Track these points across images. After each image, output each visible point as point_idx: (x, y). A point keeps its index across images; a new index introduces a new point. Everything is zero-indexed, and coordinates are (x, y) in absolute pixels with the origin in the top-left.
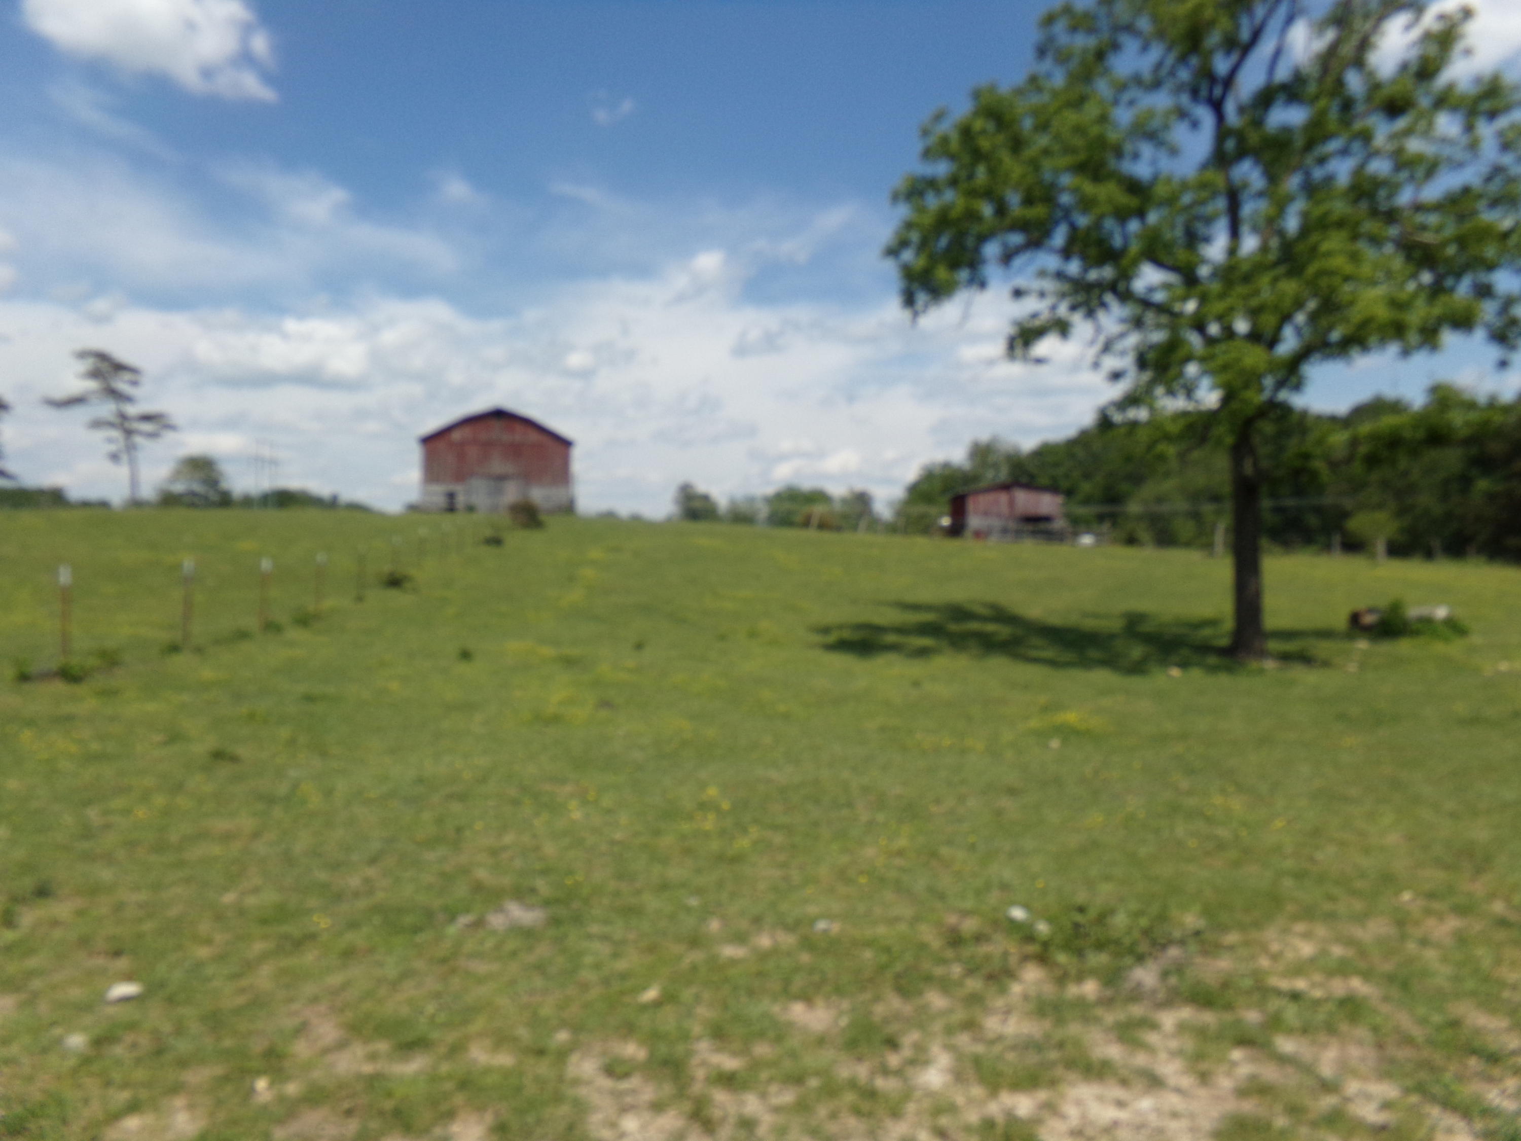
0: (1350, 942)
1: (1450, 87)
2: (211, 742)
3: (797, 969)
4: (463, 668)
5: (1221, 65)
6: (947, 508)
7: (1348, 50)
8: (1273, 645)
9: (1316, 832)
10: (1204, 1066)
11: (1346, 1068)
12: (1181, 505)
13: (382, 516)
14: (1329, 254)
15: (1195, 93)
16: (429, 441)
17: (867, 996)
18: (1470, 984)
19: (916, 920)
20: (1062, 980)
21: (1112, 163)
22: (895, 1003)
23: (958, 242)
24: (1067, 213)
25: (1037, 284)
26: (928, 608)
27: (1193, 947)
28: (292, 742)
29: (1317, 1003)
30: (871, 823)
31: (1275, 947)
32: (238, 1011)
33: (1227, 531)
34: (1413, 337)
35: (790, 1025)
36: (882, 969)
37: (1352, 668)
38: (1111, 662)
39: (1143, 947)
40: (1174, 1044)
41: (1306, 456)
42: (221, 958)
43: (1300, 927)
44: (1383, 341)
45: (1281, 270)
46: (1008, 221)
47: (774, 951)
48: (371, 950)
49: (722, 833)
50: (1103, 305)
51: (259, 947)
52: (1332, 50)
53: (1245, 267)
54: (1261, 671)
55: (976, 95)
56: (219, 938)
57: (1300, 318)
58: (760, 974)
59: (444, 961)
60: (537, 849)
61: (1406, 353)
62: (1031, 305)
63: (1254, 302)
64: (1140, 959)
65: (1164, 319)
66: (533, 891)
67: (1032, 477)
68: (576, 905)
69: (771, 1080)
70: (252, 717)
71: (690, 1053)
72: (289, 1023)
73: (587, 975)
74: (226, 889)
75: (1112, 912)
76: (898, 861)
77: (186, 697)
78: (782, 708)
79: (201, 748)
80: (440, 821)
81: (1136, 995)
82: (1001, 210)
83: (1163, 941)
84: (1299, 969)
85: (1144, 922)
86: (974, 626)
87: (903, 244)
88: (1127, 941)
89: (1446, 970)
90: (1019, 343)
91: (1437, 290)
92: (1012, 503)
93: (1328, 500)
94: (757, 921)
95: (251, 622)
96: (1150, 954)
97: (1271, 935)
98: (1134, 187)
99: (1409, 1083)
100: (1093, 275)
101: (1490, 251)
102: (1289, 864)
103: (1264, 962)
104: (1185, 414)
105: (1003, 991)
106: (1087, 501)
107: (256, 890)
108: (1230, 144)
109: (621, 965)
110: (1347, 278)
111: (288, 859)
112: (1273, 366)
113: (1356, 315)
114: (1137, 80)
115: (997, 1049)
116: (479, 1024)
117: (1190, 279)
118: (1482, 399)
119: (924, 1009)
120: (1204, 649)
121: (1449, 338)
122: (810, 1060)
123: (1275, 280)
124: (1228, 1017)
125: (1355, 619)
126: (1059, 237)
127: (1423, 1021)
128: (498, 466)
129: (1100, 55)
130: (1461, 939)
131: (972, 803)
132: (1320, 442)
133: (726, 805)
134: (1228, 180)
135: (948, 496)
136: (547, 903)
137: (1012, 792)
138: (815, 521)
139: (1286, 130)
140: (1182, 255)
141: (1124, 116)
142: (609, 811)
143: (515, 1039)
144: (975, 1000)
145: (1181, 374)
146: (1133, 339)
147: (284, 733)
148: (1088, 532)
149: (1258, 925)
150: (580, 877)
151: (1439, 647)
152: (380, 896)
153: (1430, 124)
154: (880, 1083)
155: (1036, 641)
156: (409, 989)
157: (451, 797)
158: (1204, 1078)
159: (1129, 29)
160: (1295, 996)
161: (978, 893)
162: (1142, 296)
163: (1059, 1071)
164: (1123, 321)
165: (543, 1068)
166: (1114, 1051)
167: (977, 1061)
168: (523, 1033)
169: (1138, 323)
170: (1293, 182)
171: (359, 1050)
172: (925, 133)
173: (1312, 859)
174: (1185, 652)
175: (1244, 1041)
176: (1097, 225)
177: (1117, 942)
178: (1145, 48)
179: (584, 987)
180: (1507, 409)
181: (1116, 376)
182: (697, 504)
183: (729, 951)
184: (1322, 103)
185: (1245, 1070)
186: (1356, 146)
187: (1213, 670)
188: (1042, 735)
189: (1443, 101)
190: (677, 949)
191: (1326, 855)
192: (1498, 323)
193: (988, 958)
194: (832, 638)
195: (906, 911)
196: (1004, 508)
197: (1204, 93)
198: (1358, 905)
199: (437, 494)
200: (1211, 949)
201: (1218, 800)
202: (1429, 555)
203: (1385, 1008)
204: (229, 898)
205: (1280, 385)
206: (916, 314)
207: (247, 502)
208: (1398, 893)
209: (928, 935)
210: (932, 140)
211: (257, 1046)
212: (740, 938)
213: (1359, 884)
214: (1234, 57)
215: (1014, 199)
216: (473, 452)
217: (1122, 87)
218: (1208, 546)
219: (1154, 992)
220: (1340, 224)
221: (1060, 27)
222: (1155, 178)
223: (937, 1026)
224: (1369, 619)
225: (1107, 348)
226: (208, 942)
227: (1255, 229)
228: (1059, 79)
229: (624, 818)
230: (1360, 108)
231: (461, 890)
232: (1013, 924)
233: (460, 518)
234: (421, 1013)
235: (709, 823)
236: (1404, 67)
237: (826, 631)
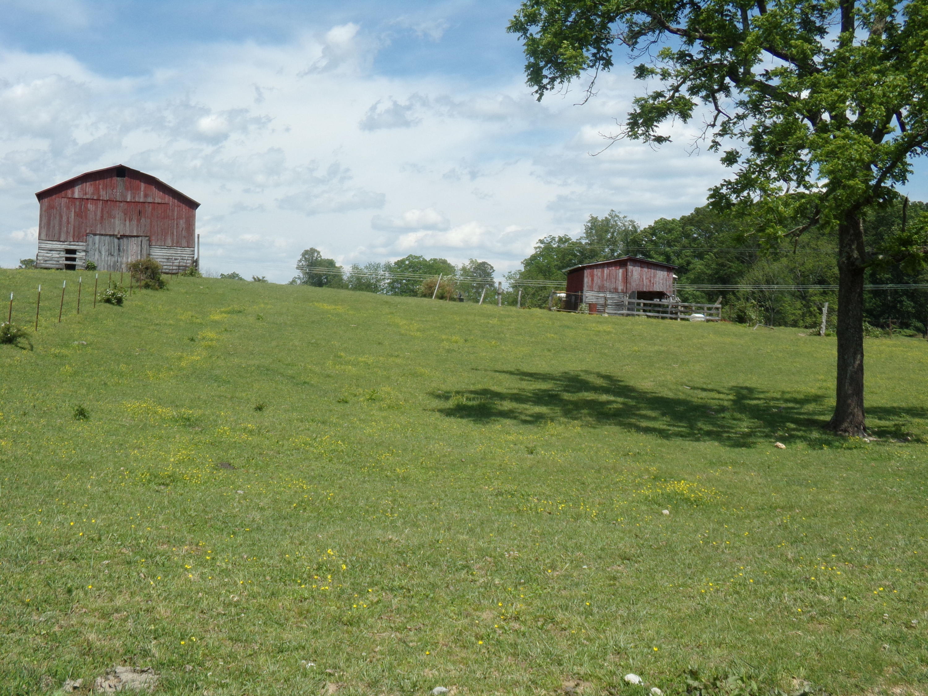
4: (80, 427)
6: (564, 282)
8: (870, 422)
9: (911, 599)
12: (789, 286)
16: (47, 196)
25: (660, 65)
26: (544, 377)
33: (831, 311)
41: (907, 242)
45: (889, 63)
50: (725, 89)
53: (855, 58)
65: (780, 104)
66: (146, 653)
67: (646, 254)
68: (190, 667)
86: (589, 396)
87: (531, 18)
90: (641, 121)
92: (627, 278)
100: (714, 58)
102: (887, 628)
104: (797, 198)
106: (697, 280)
117: (805, 68)
120: (810, 423)
123: (882, 73)
126: (683, 20)
128: (120, 224)
135: (565, 271)
136: (161, 666)
137: (625, 558)
138: (436, 291)
140: (800, 46)
142: (226, 572)
145: (794, 159)
146: (751, 122)
148: (699, 310)
150: (195, 639)
155: (649, 412)
161: (594, 656)
162: (761, 81)
164: (742, 104)
169: (755, 106)
174: (790, 427)
181: (731, 158)
182: (319, 270)
187: (814, 444)
188: (655, 503)
194: (450, 404)
196: (620, 285)
199: (58, 251)
205: (886, 173)
206: (542, 88)
216: (94, 210)
225: (725, 131)
227: (866, 23)
231: (72, 652)
232: (629, 688)
233: (79, 276)
235: (328, 583)
237: (446, 397)
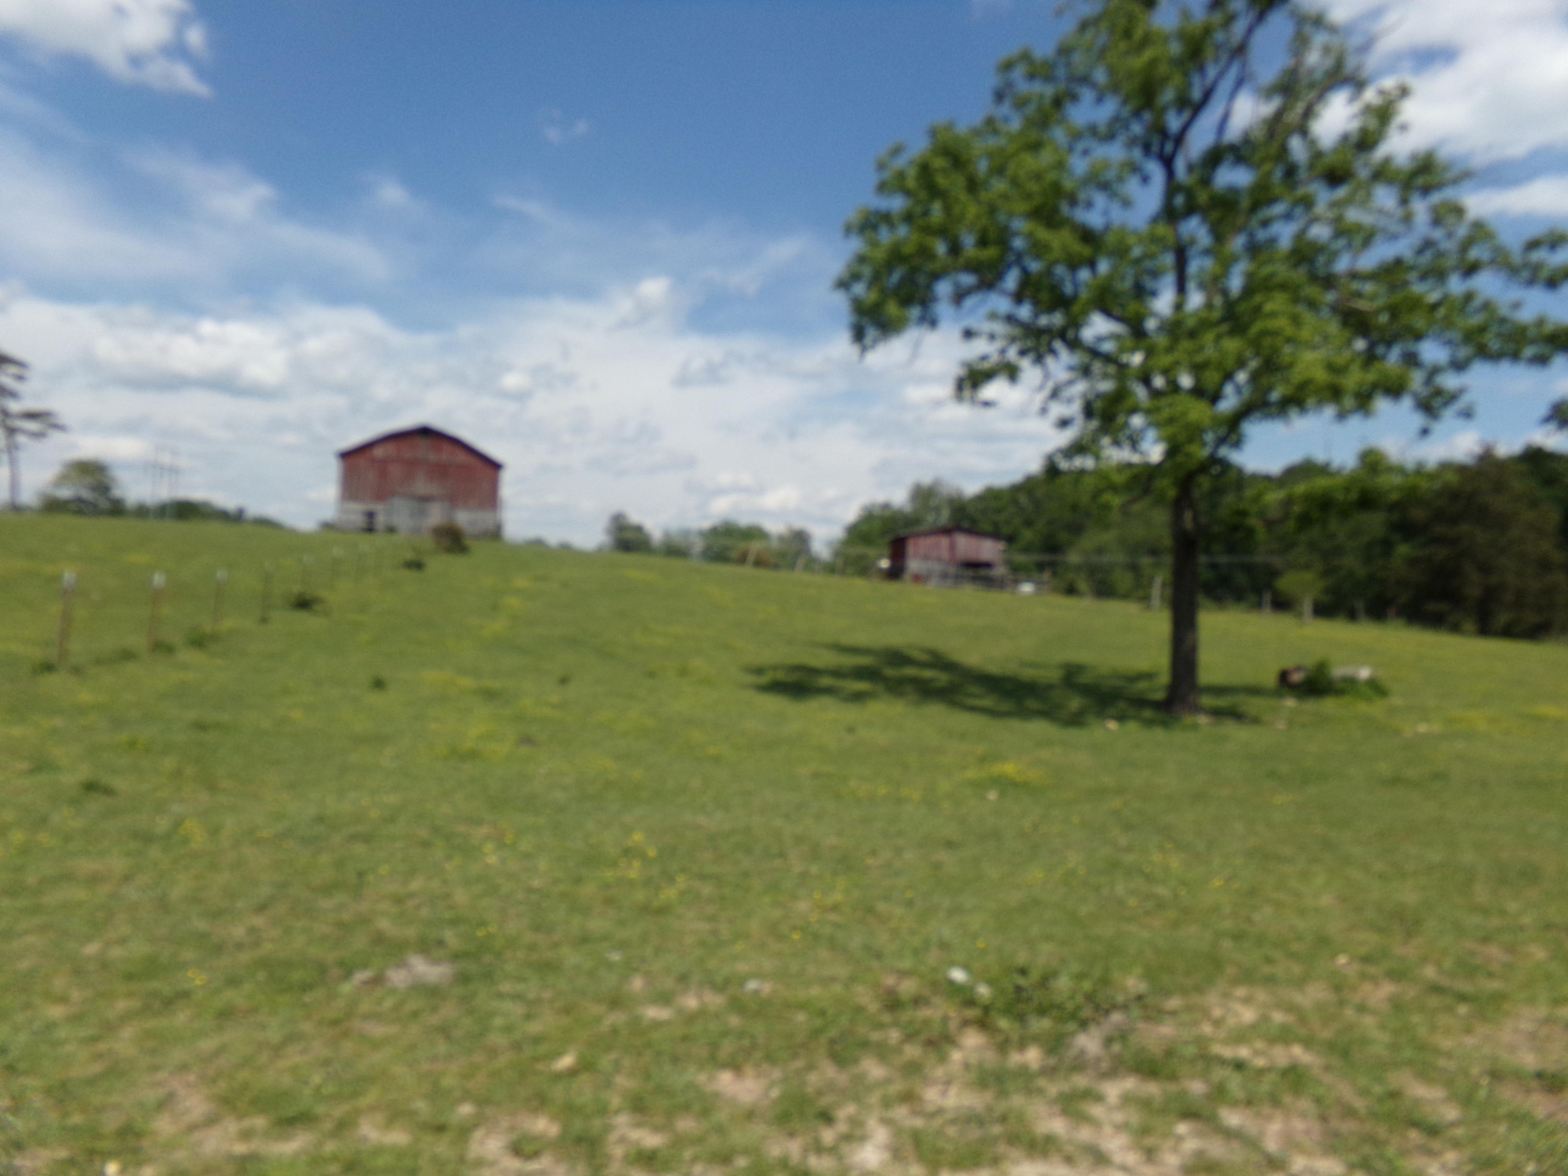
0: (1290, 1008)
1: (1387, 161)
2: (84, 772)
3: (725, 1033)
4: (376, 699)
5: (1174, 123)
6: (886, 551)
7: (1293, 117)
8: (1207, 701)
9: (1252, 892)
10: (1149, 1141)
11: (1290, 1142)
12: (1119, 557)
13: (293, 533)
14: (1273, 315)
15: (1147, 149)
16: (349, 456)
17: (799, 1064)
18: (1408, 1053)
19: (852, 980)
20: (1003, 1047)
21: (1065, 209)
22: (829, 1071)
23: (909, 279)
24: (1019, 257)
25: (988, 326)
26: (863, 652)
27: (1136, 1012)
28: (177, 774)
29: (1261, 1072)
30: (804, 875)
31: (1217, 1012)
32: (91, 1082)
33: (1164, 585)
34: (1349, 402)
35: (717, 1095)
36: (816, 1033)
37: (1281, 725)
38: (1049, 713)
39: (1087, 1012)
40: (1119, 1117)
41: (1243, 514)
42: (75, 1019)
43: (1241, 992)
44: (1320, 403)
45: (1225, 327)
46: (961, 261)
47: (702, 1013)
48: (254, 1010)
49: (648, 882)
50: (1053, 352)
51: (122, 1005)
52: (1278, 116)
53: (1190, 323)
54: (1195, 727)
55: (933, 133)
56: (76, 994)
57: (1242, 377)
58: (685, 1038)
59: (335, 1023)
60: (447, 896)
61: (1342, 416)
62: (980, 347)
63: (1199, 358)
64: (1084, 1024)
65: (1112, 369)
66: (441, 943)
67: (974, 521)
68: (487, 958)
69: (695, 1160)
70: (132, 744)
71: (608, 1129)
72: (151, 1095)
73: (497, 1039)
74: (89, 939)
75: (1055, 974)
76: (833, 917)
77: (58, 722)
78: (712, 750)
79: (71, 779)
80: (339, 864)
81: (1080, 1064)
82: (955, 249)
83: (1106, 1006)
84: (1240, 1036)
85: (1087, 985)
86: (910, 671)
87: (855, 277)
88: (1070, 1006)
89: (1384, 1037)
90: (967, 384)
91: (1370, 358)
92: (952, 547)
93: (1259, 558)
94: (683, 979)
95: (137, 641)
96: (1094, 1019)
97: (1212, 1000)
98: (1088, 236)
99: (1354, 1158)
100: (1043, 321)
101: (1419, 321)
102: (1227, 924)
103: (1207, 1029)
104: (1129, 465)
105: (943, 1059)
106: (1026, 550)
107: (122, 941)
108: (1179, 200)
109: (534, 1028)
110: (1289, 340)
111: (163, 906)
112: (1218, 421)
113: (1297, 375)
114: (1093, 130)
115: (937, 1122)
116: (372, 1096)
117: (1138, 332)
118: (1410, 465)
119: (859, 1080)
120: (1140, 702)
121: (1382, 404)
122: (738, 1137)
123: (1219, 338)
124: (1172, 1088)
125: (1284, 676)
126: (1011, 280)
127: (1364, 1092)
128: (422, 486)
129: (1058, 102)
130: (1397, 1005)
131: (908, 855)
132: (1257, 498)
133: (652, 852)
134: (1178, 237)
135: (888, 538)
136: (456, 957)
137: (950, 845)
138: (751, 558)
139: (1233, 191)
140: (1132, 307)
141: (1079, 165)
142: (527, 856)
143: (412, 1114)
144: (913, 1069)
145: (1126, 425)
146: (1080, 387)
147: (169, 763)
148: (1028, 580)
149: (1199, 989)
150: (492, 929)
151: (1362, 707)
152: (267, 947)
153: (1369, 195)
154: (814, 1162)
155: (974, 689)
156: (294, 1057)
157: (354, 838)
158: (1150, 1154)
159: (1085, 80)
160: (1239, 1065)
161: (916, 952)
162: (1091, 345)
163: (1002, 1148)
164: (1071, 368)
165: (443, 1147)
166: (1057, 1126)
167: (917, 1138)
168: (421, 1106)
169: (1085, 371)
170: (1238, 243)
171: (232, 1126)
172: (881, 166)
173: (1249, 921)
174: (1122, 705)
175: (1189, 1114)
176: (1048, 272)
177: (1060, 1007)
178: (1100, 99)
179: (493, 1052)
180: (1431, 476)
181: (1064, 423)
182: (629, 535)
183: (653, 1013)
184: (1267, 167)
185: (1191, 1145)
186: (1299, 211)
187: (1149, 723)
188: (980, 786)
189: (1382, 174)
190: (596, 1009)
191: (1264, 916)
192: (1424, 392)
193: (927, 1022)
194: (765, 679)
195: (842, 971)
196: (945, 554)
197: (1155, 148)
198: (1297, 969)
199: (355, 512)
200: (1154, 1014)
201: (1157, 857)
202: (1352, 616)
203: (1327, 1078)
204: (91, 949)
205: (1221, 441)
206: (864, 349)
207: (142, 512)
208: (1334, 956)
209: (864, 996)
210: (887, 175)
211: (111, 1123)
212: (664, 999)
213: (1295, 947)
214: (1186, 115)
215: (968, 241)
216: (396, 471)
217: (1076, 136)
218: (1145, 599)
219: (1098, 1060)
220: (1283, 287)
221: (1018, 74)
222: (1107, 228)
223: (874, 1099)
224: (1297, 677)
225: (1055, 394)
226: (63, 999)
227: (1202, 286)
228: (1015, 124)
229: (543, 864)
230: (1302, 174)
231: (360, 941)
232: (954, 989)
233: (379, 540)
234: (306, 1083)
235: (634, 871)
236: (1345, 138)
237: (759, 671)
